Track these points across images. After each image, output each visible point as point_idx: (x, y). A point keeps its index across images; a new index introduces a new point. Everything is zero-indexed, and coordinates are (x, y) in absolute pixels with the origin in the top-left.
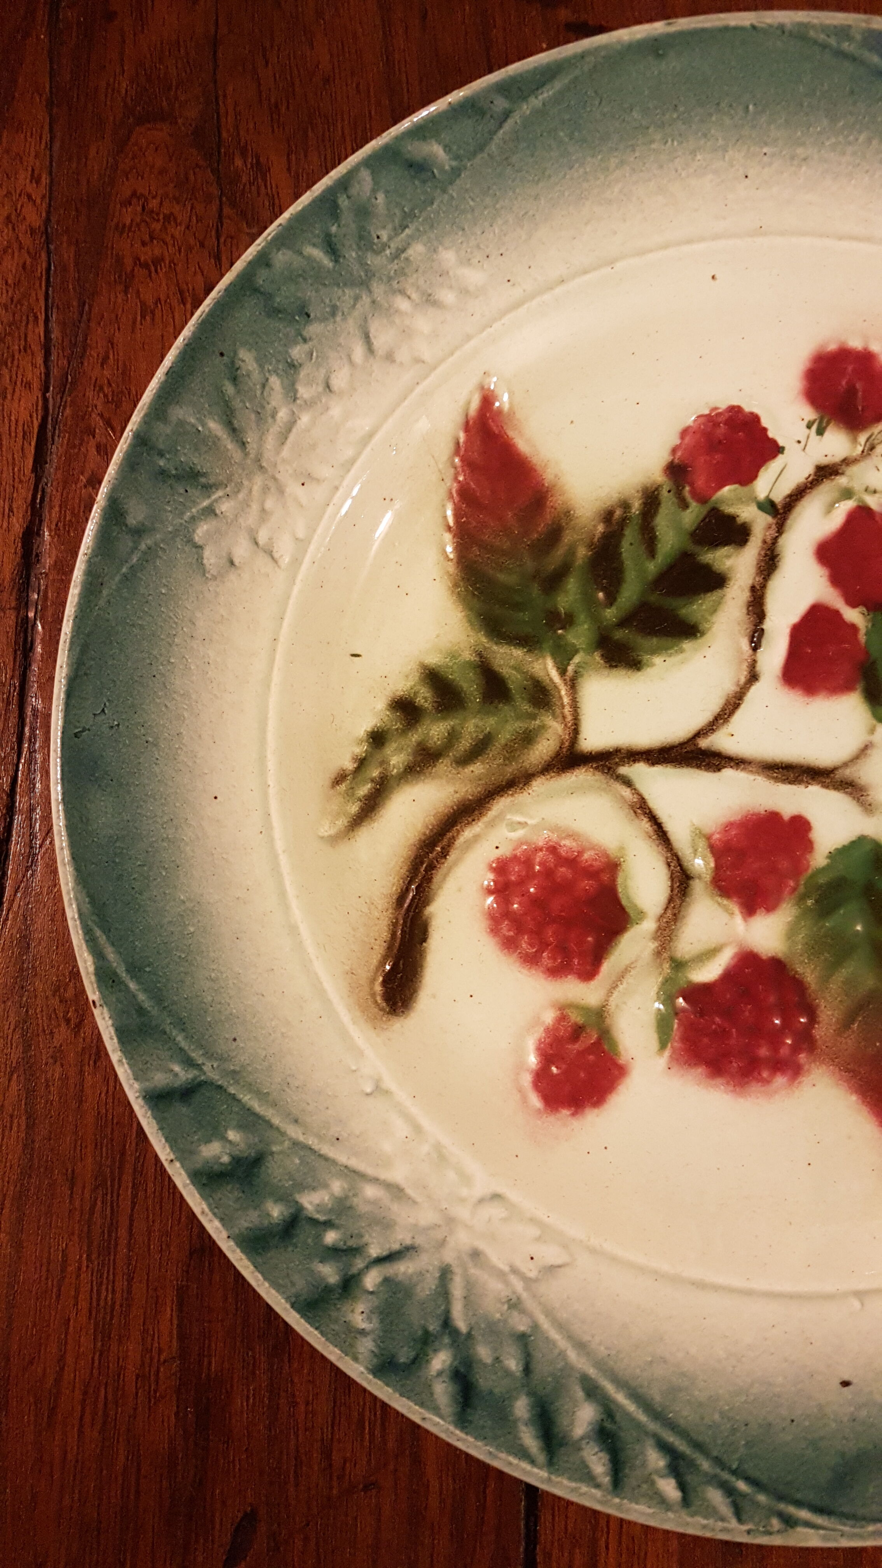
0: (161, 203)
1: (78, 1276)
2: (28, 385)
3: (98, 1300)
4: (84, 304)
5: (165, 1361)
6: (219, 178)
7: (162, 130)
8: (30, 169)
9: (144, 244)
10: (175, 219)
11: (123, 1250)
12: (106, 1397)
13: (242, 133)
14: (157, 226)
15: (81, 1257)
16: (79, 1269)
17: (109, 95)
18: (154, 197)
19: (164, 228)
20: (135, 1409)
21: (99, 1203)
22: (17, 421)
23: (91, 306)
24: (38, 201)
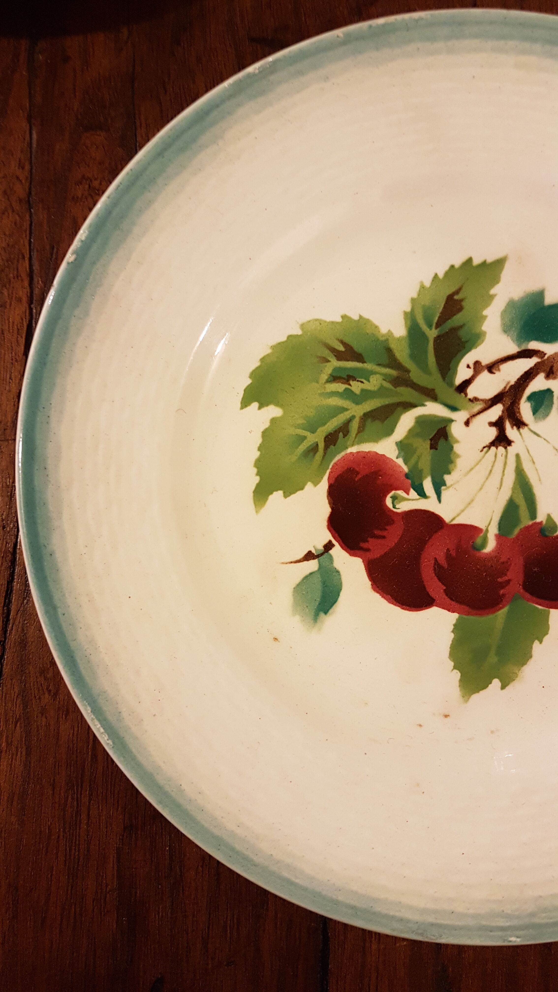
0: (100, 183)
1: (58, 842)
2: (19, 300)
3: (70, 856)
4: (53, 249)
5: (110, 891)
7: (100, 135)
8: (18, 160)
11: (84, 826)
12: (75, 912)
15: (59, 830)
16: (59, 837)
17: (67, 112)
18: (96, 179)
20: (92, 919)
21: (70, 799)
22: (13, 323)
23: (58, 249)
24: (23, 181)
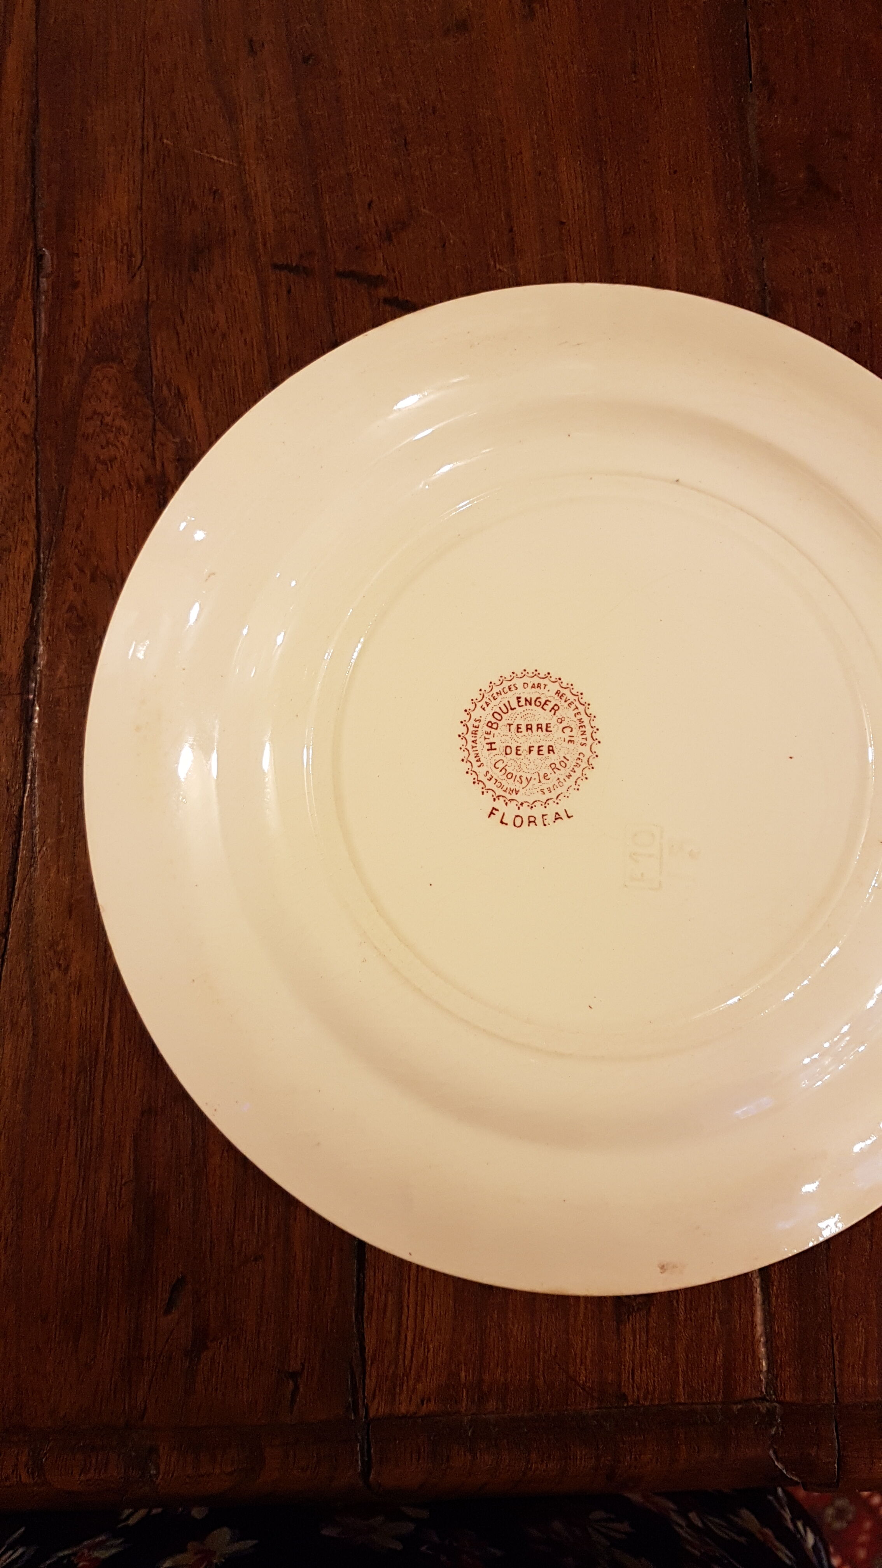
0: (113, 420)
1: (68, 1131)
2: (26, 543)
3: (82, 1146)
4: (62, 489)
5: (125, 1183)
6: (152, 402)
7: (112, 368)
8: (23, 393)
9: (102, 447)
10: (124, 431)
11: (98, 1113)
12: (87, 1208)
13: (168, 371)
14: (111, 436)
15: (70, 1118)
16: (69, 1126)
17: (76, 342)
18: (109, 415)
19: (116, 437)
20: (106, 1215)
21: (82, 1083)
22: (19, 568)
23: (67, 490)
24: (29, 416)
